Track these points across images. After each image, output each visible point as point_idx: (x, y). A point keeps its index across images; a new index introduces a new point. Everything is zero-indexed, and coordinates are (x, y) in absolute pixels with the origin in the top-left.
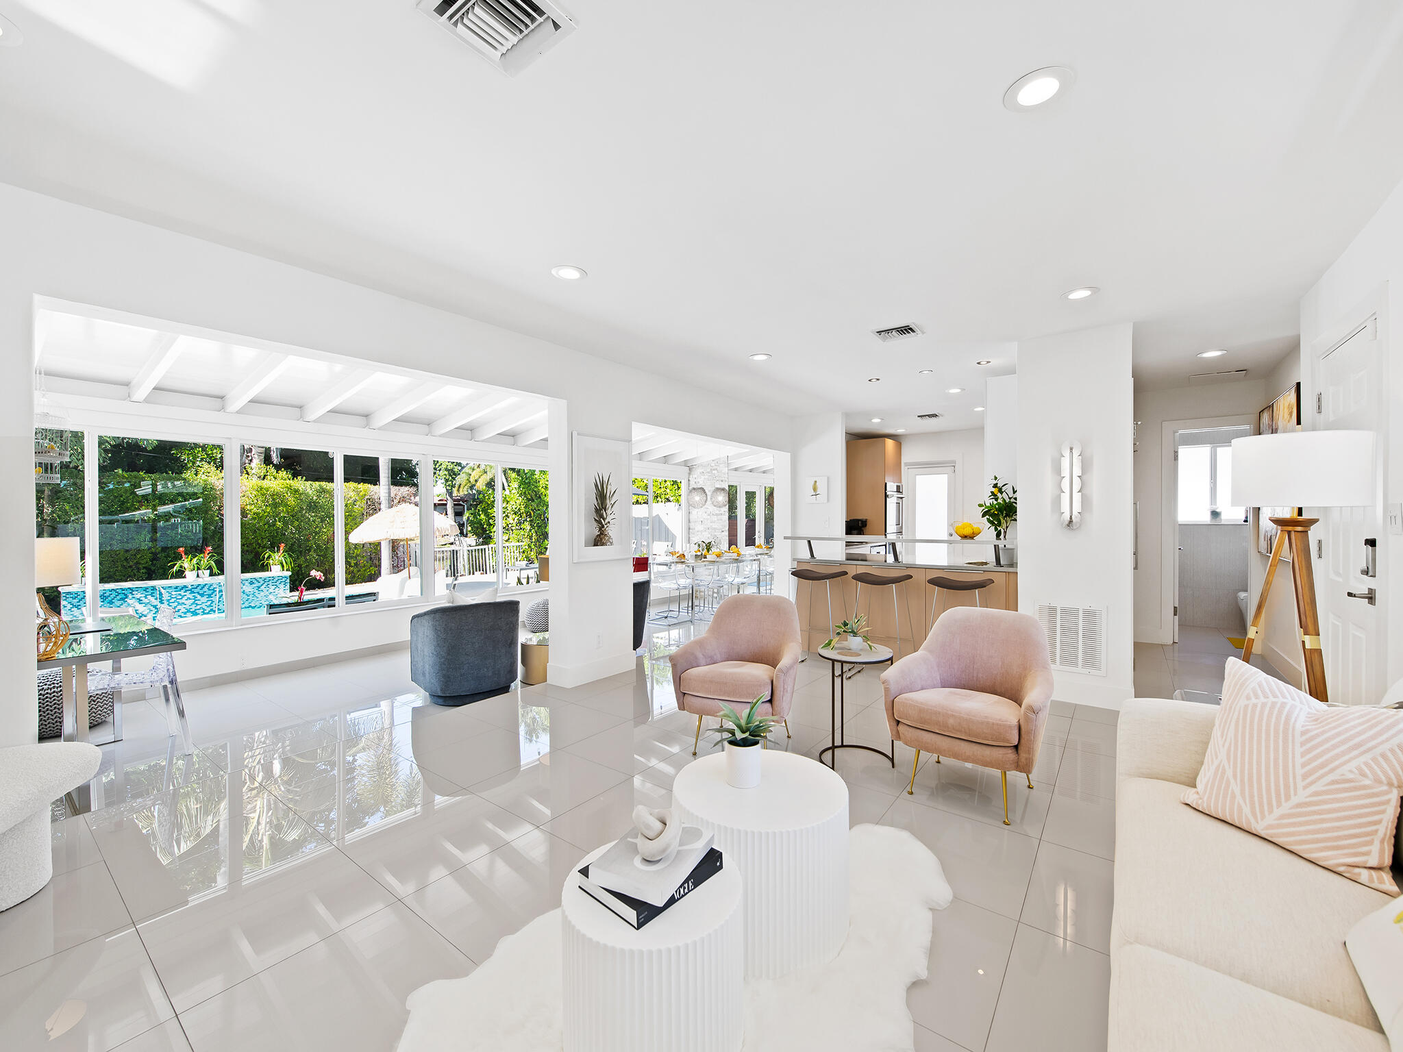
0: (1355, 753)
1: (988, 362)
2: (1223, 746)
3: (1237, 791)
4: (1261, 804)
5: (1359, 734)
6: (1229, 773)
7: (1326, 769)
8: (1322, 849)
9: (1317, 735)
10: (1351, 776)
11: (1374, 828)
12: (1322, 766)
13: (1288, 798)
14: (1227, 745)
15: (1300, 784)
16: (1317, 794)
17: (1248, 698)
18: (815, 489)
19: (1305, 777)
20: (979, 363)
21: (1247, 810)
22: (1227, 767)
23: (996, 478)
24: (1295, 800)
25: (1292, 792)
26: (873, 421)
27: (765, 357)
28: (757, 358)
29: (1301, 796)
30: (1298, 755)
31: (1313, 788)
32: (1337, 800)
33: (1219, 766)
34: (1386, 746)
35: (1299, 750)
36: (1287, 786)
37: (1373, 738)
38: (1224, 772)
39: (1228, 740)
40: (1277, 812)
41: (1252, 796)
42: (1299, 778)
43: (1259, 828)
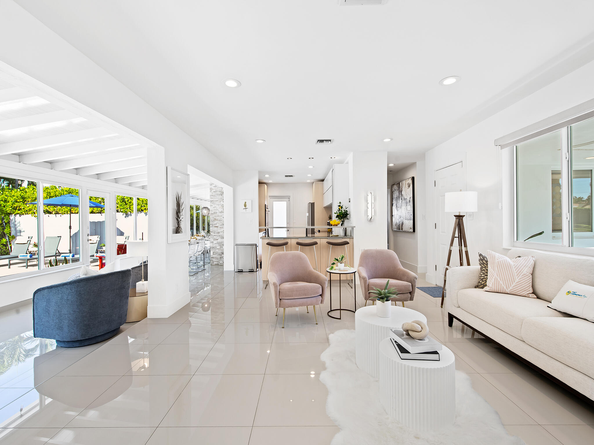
0: (525, 267)
1: (334, 158)
2: (495, 273)
3: (502, 283)
4: (508, 285)
5: (524, 263)
6: (499, 279)
7: (521, 272)
8: (522, 292)
9: (517, 265)
10: (525, 273)
11: (530, 284)
12: (520, 272)
13: (514, 282)
14: (496, 273)
15: (516, 277)
16: (520, 279)
17: (498, 259)
18: (245, 206)
19: (517, 275)
20: (331, 158)
21: (505, 287)
22: (498, 277)
23: (340, 203)
24: (516, 282)
25: (515, 280)
26: (266, 176)
27: (262, 141)
28: (258, 141)
29: (517, 280)
30: (514, 271)
31: (519, 278)
32: (524, 279)
33: (495, 279)
34: (530, 265)
35: (514, 269)
36: (514, 279)
37: (527, 263)
38: (497, 279)
39: (496, 271)
40: (512, 286)
41: (506, 283)
42: (516, 276)
43: (508, 291)
